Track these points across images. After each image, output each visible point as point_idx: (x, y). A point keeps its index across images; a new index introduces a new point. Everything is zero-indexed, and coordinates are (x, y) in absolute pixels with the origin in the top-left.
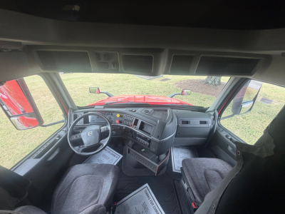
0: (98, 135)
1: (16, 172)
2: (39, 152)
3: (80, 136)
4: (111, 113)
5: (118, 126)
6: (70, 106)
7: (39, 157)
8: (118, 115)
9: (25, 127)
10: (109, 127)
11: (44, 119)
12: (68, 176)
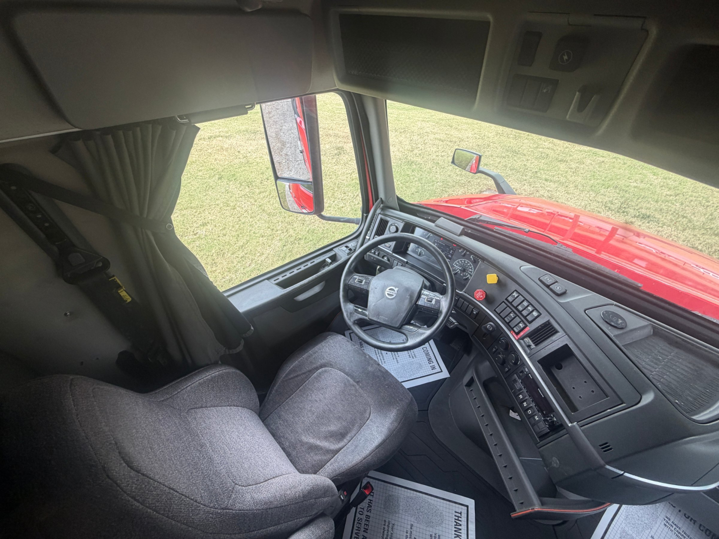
0: (406, 306)
1: (234, 301)
2: (288, 275)
3: (368, 283)
4: (478, 258)
5: (476, 306)
6: (382, 195)
7: (283, 285)
8: (492, 278)
9: (296, 207)
10: (445, 303)
11: (326, 205)
12: (316, 348)
